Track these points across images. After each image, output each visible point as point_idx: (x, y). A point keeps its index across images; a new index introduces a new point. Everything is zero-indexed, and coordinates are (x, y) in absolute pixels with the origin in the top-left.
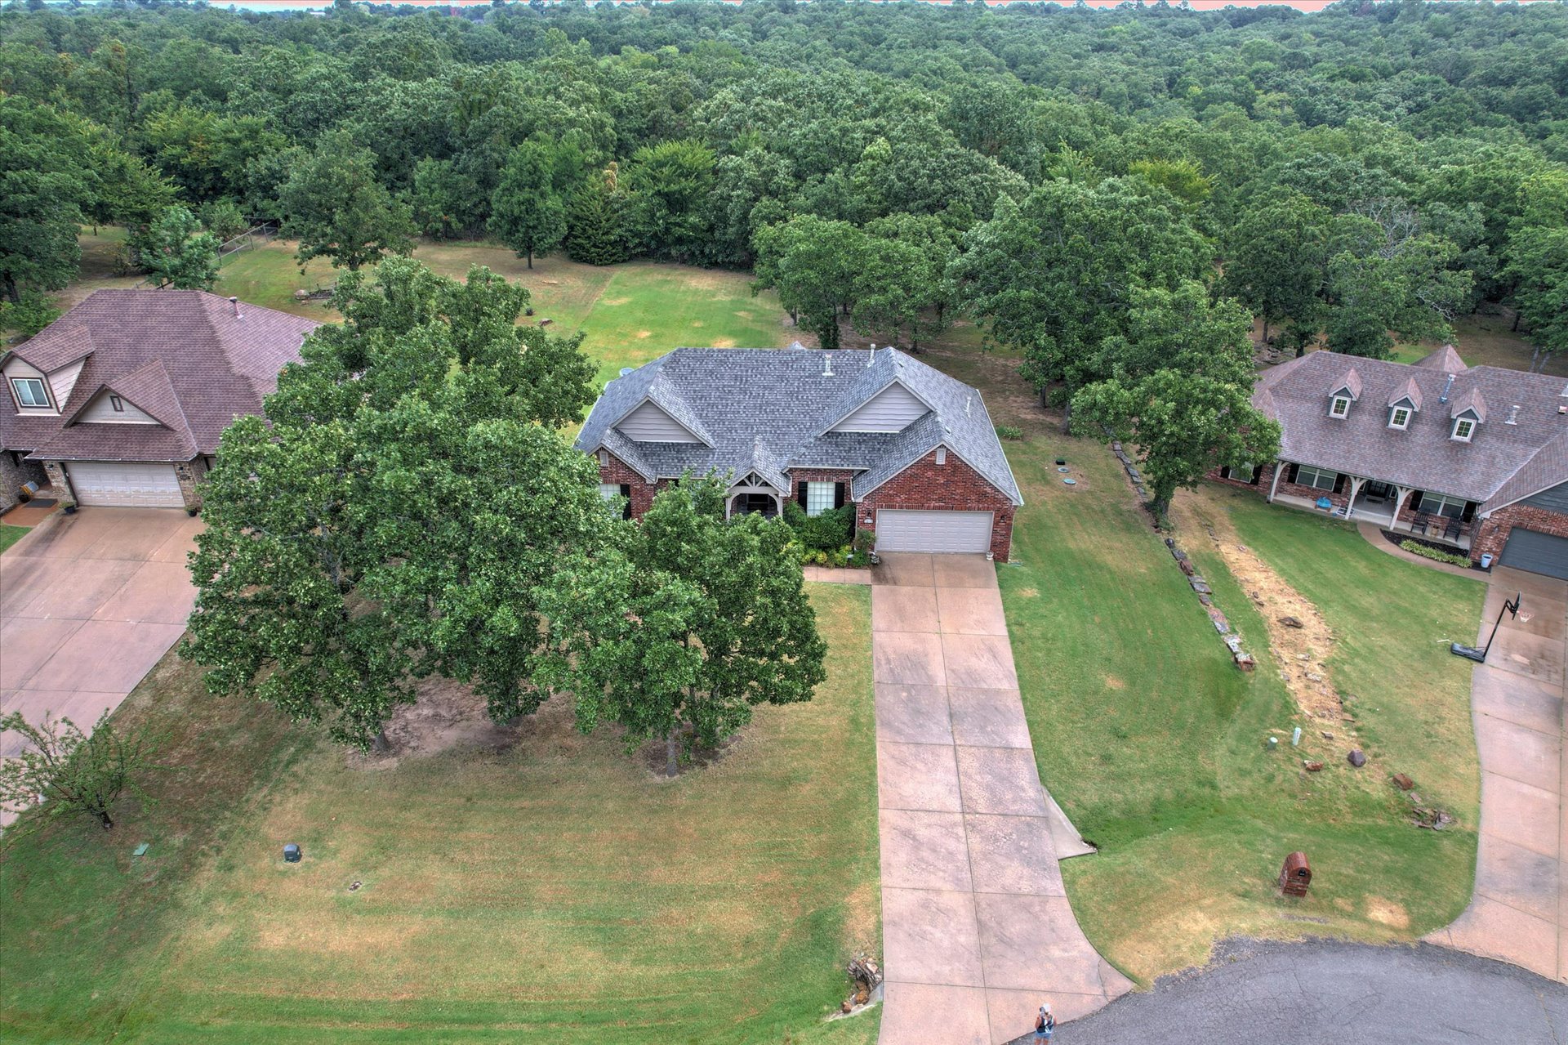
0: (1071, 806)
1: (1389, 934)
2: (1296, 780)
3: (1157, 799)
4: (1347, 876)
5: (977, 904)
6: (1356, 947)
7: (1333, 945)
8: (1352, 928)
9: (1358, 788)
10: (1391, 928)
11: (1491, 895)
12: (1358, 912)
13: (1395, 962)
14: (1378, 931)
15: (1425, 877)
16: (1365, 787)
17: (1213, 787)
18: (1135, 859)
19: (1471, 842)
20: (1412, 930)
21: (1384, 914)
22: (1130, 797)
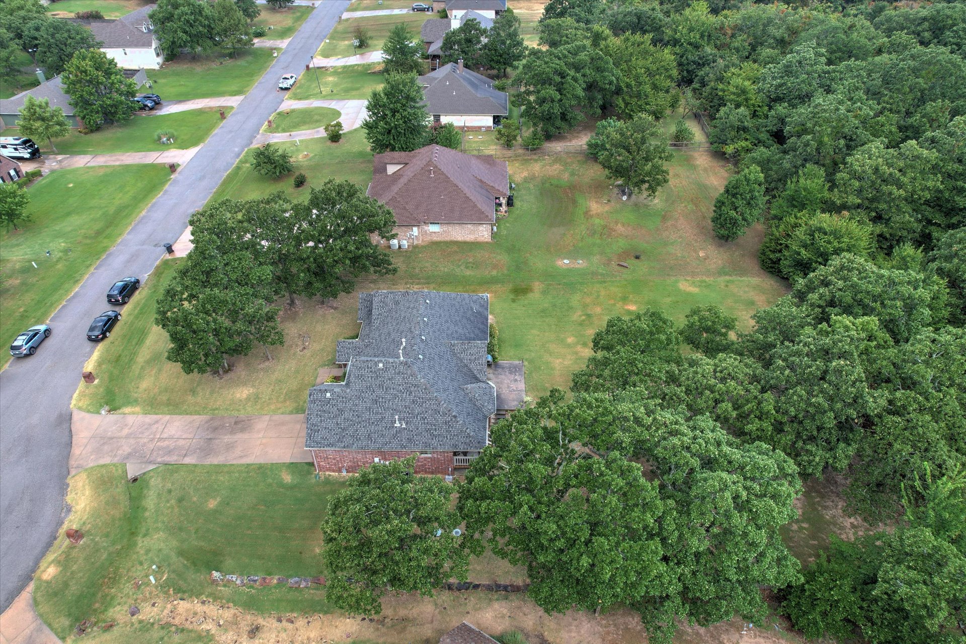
0: (152, 474)
1: (42, 568)
2: (135, 574)
3: (147, 509)
4: (73, 566)
5: (119, 438)
6: (43, 554)
7: (49, 545)
8: (51, 557)
9: (119, 604)
10: (44, 571)
11: (35, 624)
12: (57, 562)
13: (31, 564)
14: (45, 565)
15: (55, 599)
16: (118, 608)
17: (145, 536)
18: (119, 490)
19: (61, 635)
20: (40, 579)
21: (49, 572)
22: (150, 498)
